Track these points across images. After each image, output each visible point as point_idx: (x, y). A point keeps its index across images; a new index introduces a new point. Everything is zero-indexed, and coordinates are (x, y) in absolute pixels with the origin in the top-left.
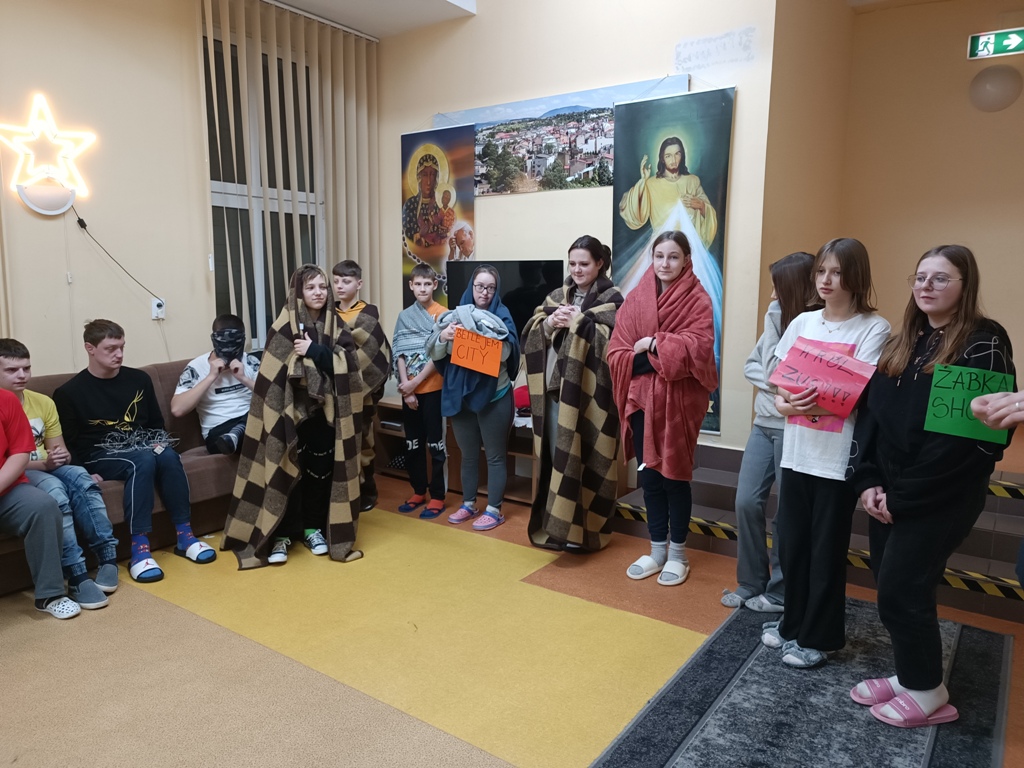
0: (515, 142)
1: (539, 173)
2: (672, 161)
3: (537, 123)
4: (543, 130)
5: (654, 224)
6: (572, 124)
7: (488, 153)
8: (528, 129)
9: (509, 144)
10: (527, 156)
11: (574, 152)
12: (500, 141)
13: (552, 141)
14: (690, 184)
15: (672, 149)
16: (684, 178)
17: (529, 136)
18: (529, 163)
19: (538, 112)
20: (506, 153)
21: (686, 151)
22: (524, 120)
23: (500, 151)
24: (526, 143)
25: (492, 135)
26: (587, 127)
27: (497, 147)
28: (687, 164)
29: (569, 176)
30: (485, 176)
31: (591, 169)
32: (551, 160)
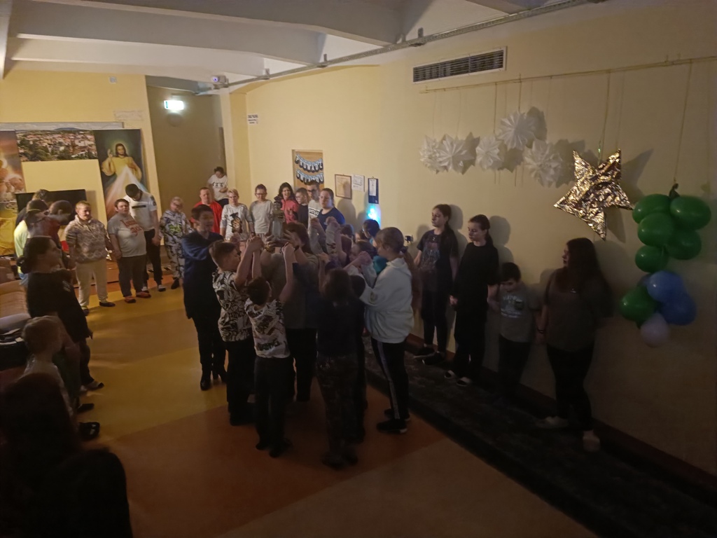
0: (40, 140)
1: (56, 154)
2: (120, 152)
3: (52, 133)
4: (56, 136)
5: (117, 173)
6: (71, 135)
7: (23, 143)
8: (47, 134)
9: (37, 141)
10: (48, 146)
11: (74, 146)
12: (31, 139)
13: (61, 140)
14: (129, 159)
15: (120, 148)
16: (126, 158)
17: (48, 137)
18: (50, 149)
19: (52, 128)
20: (35, 144)
21: (126, 148)
22: (44, 131)
23: (31, 143)
24: (46, 141)
25: (25, 136)
26: (79, 136)
27: (29, 141)
28: (127, 153)
29: (73, 154)
30: (25, 154)
31: (83, 153)
32: (62, 148)
